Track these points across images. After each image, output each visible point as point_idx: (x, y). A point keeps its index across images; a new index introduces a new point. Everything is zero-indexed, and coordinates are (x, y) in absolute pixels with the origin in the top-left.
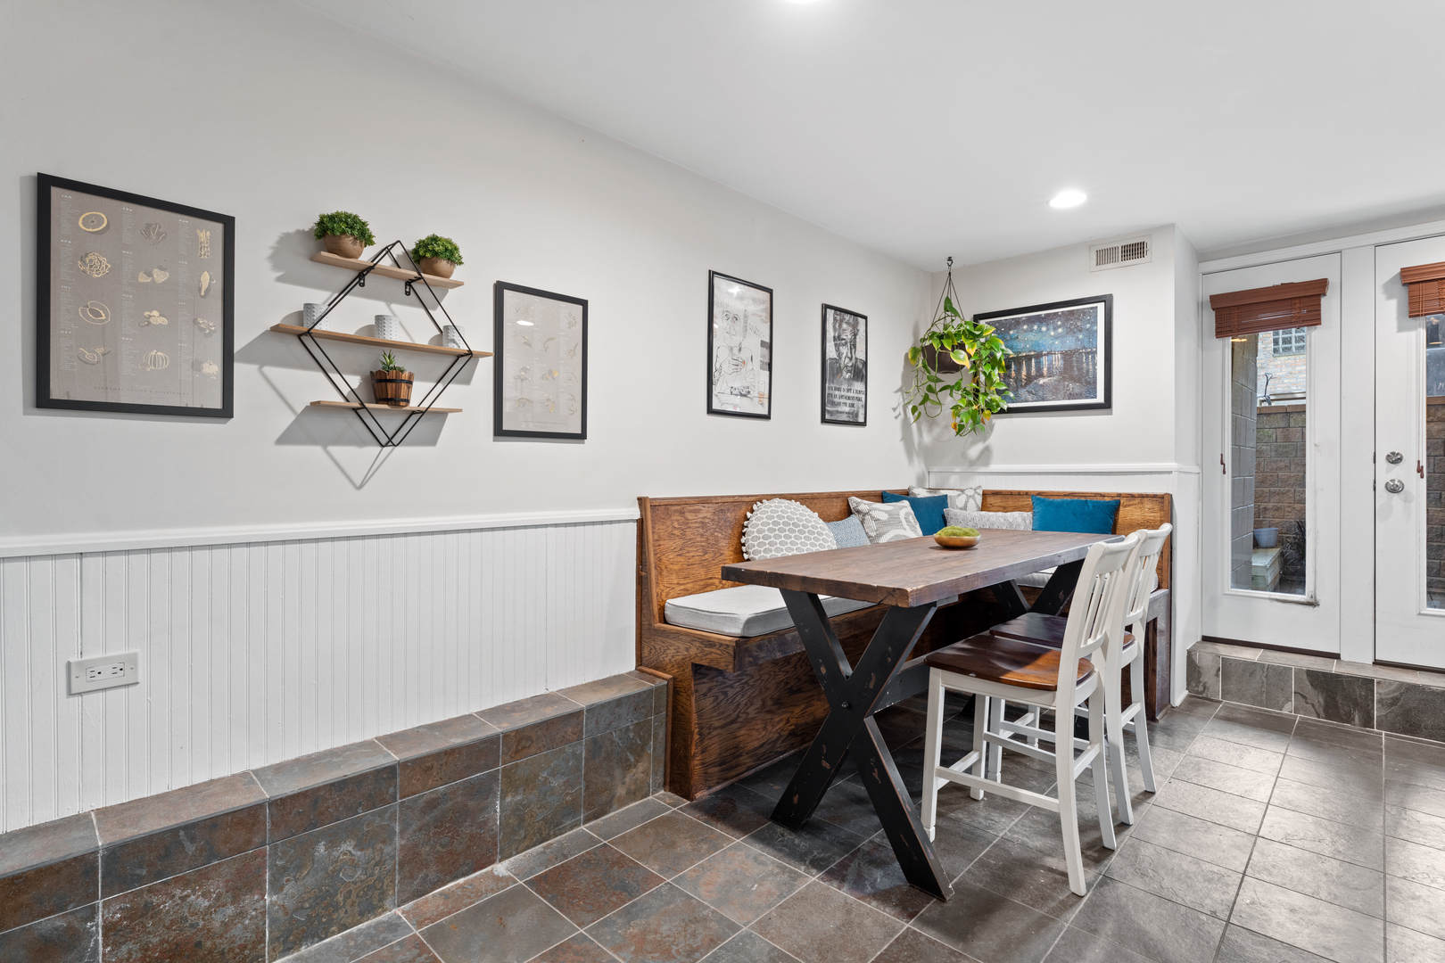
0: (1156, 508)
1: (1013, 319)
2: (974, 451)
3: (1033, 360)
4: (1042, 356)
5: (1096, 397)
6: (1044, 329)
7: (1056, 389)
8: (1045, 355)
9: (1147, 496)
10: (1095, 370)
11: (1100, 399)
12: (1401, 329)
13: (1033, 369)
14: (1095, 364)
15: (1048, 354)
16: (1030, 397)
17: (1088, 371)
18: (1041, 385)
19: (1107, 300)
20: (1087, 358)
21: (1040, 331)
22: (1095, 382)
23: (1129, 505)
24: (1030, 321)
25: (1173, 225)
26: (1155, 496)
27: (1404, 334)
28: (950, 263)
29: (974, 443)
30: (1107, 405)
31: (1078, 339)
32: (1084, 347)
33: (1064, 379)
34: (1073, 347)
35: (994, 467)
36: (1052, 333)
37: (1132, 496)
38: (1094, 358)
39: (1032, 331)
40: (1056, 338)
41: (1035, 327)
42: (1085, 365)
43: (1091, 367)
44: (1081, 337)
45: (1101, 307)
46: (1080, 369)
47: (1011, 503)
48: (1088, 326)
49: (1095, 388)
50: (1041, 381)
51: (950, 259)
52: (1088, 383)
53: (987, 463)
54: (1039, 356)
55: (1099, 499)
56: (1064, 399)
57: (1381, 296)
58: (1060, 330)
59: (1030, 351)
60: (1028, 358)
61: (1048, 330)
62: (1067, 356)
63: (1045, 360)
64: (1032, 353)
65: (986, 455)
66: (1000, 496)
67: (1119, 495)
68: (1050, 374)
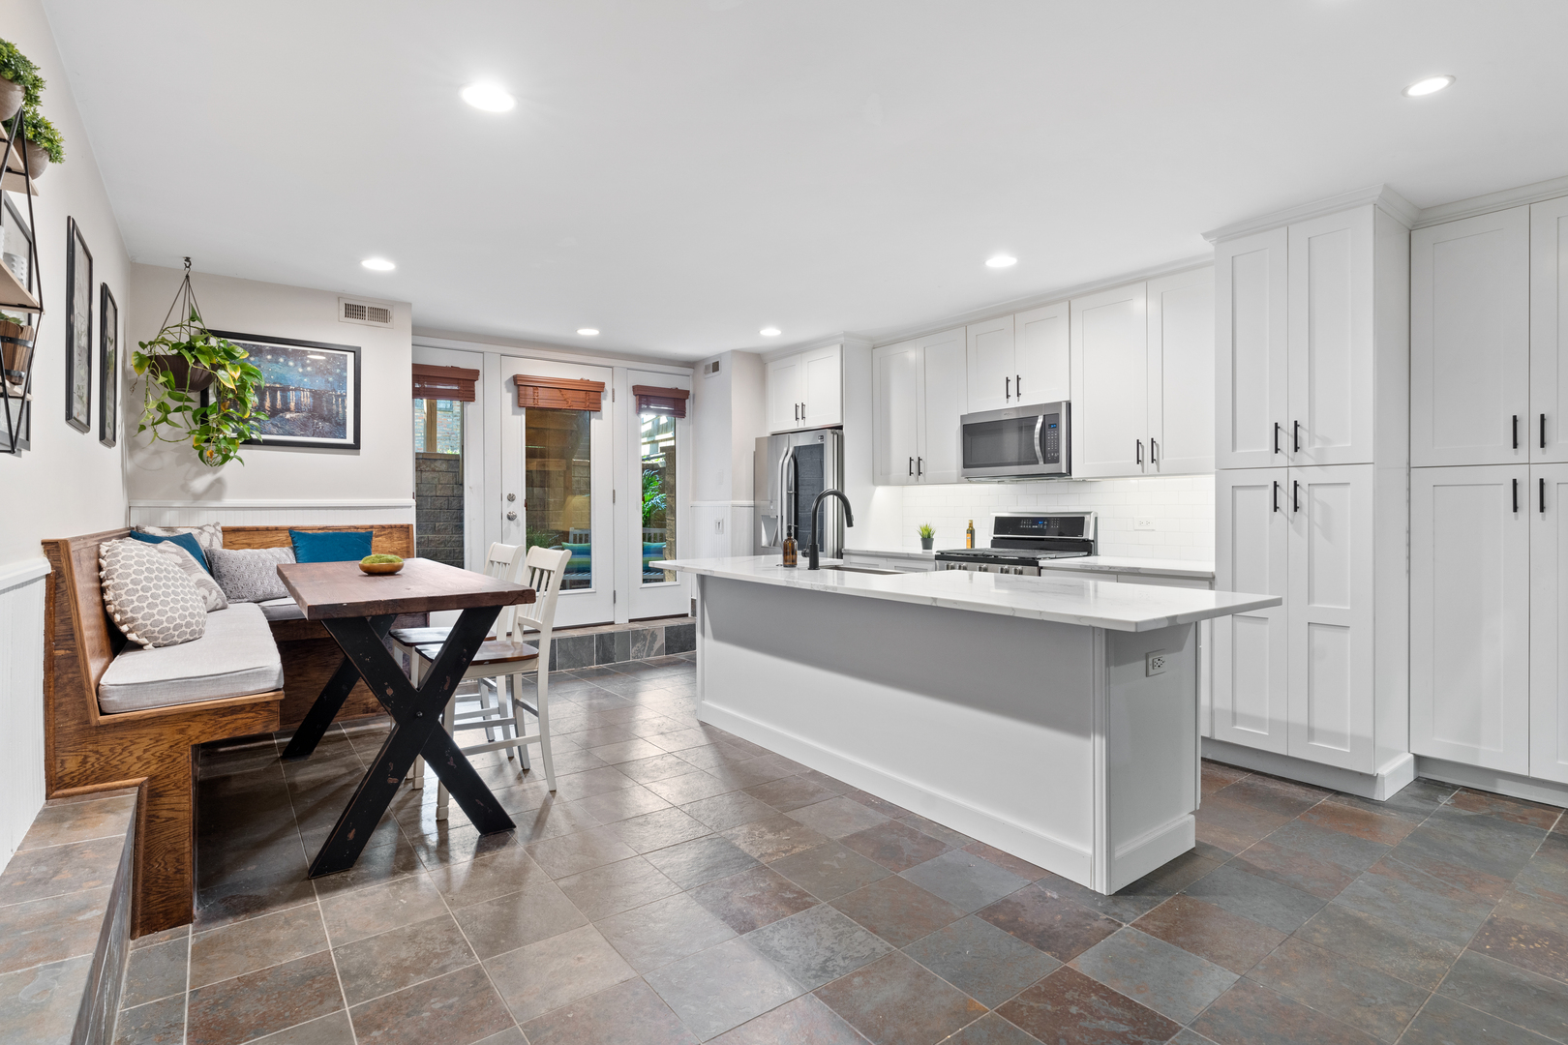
0: (403, 536)
1: (254, 345)
2: (200, 483)
3: (279, 393)
4: (289, 390)
5: (345, 438)
6: (291, 364)
7: (305, 425)
8: (292, 390)
9: (395, 527)
10: (345, 413)
11: (350, 440)
12: (514, 413)
13: (279, 402)
14: (344, 408)
15: (295, 390)
16: (275, 430)
17: (338, 413)
18: (288, 419)
19: (357, 352)
20: (337, 400)
21: (287, 365)
22: (345, 424)
23: (381, 536)
24: (273, 351)
25: (410, 304)
26: (402, 526)
27: (515, 417)
28: (188, 264)
29: (199, 474)
30: (356, 446)
31: (327, 381)
32: (334, 390)
33: (313, 417)
34: (323, 388)
35: (227, 501)
36: (301, 370)
37: (383, 527)
38: (343, 401)
39: (277, 362)
40: (304, 375)
41: (281, 360)
42: (334, 407)
43: (340, 409)
44: (331, 379)
45: (350, 356)
46: (330, 411)
47: (258, 539)
48: (338, 371)
49: (345, 429)
50: (288, 416)
51: (187, 259)
52: (338, 424)
53: (219, 496)
54: (285, 390)
55: (353, 531)
56: (313, 436)
57: (504, 390)
58: (309, 369)
59: (275, 383)
60: (273, 390)
61: (296, 365)
62: (315, 394)
63: (292, 395)
64: (278, 386)
65: (217, 488)
66: (243, 533)
67: (372, 527)
68: (298, 410)
